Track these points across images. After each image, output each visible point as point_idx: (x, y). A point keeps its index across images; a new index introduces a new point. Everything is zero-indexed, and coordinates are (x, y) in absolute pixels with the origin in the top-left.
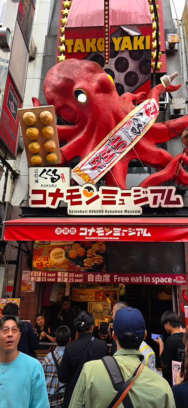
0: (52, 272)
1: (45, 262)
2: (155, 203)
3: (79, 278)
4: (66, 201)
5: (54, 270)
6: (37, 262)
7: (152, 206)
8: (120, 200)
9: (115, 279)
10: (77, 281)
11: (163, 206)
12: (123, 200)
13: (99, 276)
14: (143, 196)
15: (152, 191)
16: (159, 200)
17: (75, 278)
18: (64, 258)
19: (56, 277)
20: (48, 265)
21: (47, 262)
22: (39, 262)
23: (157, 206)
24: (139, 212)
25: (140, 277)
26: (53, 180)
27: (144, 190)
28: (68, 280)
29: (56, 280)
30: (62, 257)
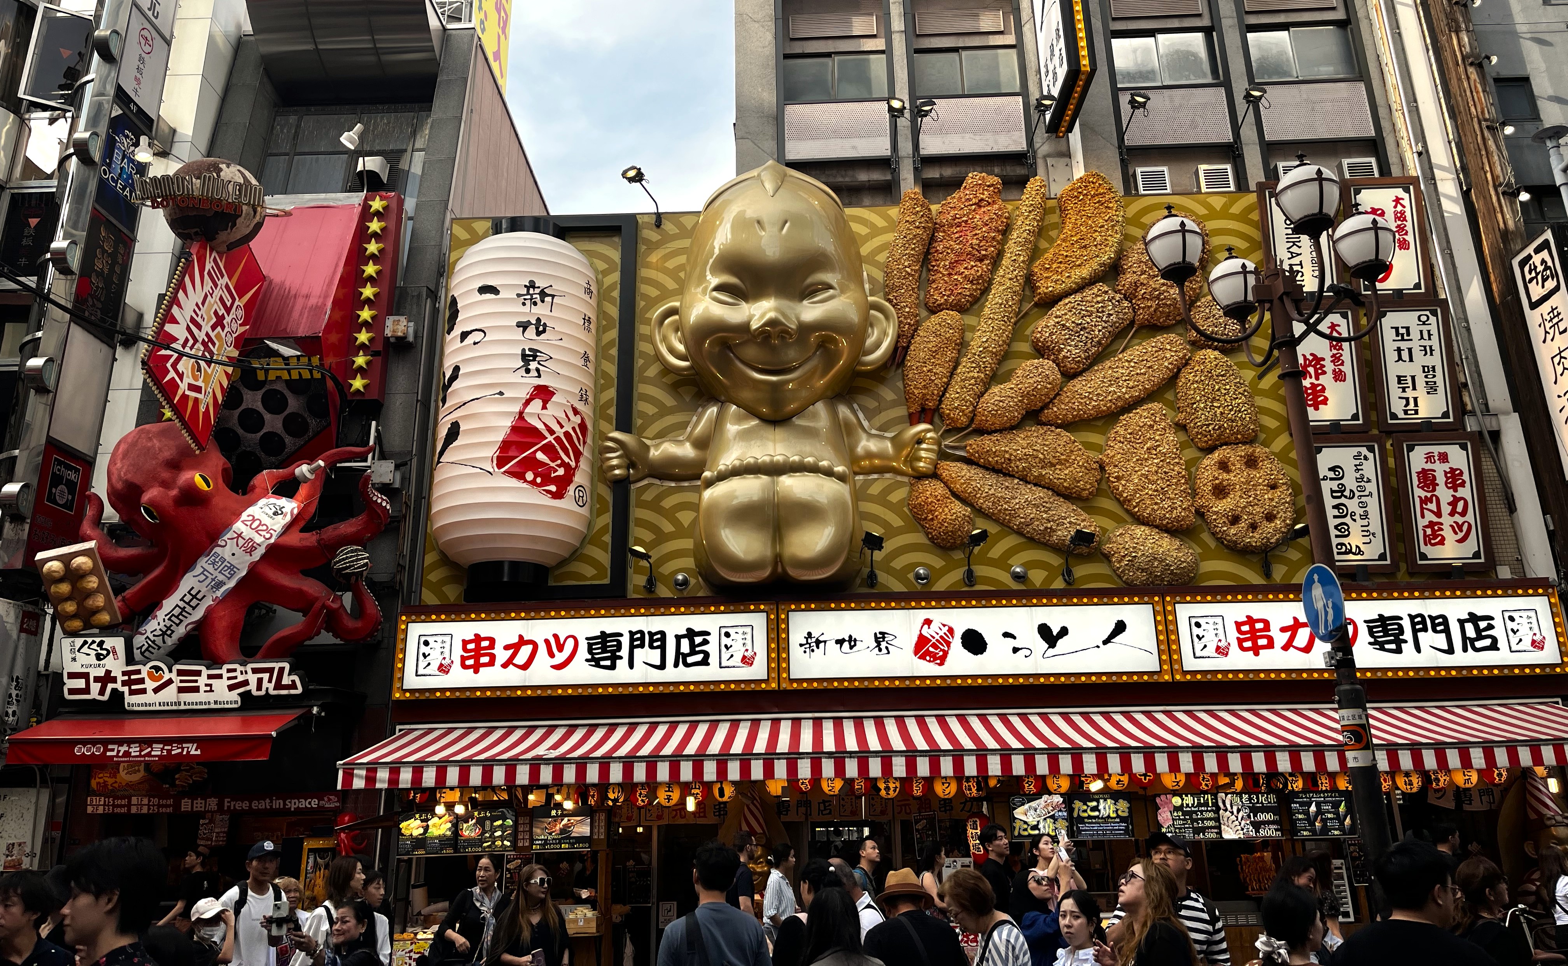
0: (122, 798)
1: (110, 781)
2: (259, 688)
3: (166, 806)
4: (121, 689)
5: (126, 793)
6: (98, 780)
7: (255, 693)
8: (206, 685)
9: (226, 804)
10: (164, 810)
11: (272, 692)
12: (210, 685)
13: (199, 801)
14: (241, 678)
15: (255, 671)
16: (265, 684)
17: (159, 806)
18: (142, 773)
19: (129, 805)
20: (116, 785)
21: (113, 780)
22: (101, 781)
23: (263, 693)
24: (236, 702)
25: (268, 801)
26: (99, 657)
27: (242, 668)
28: (149, 809)
29: (129, 810)
30: (139, 771)
